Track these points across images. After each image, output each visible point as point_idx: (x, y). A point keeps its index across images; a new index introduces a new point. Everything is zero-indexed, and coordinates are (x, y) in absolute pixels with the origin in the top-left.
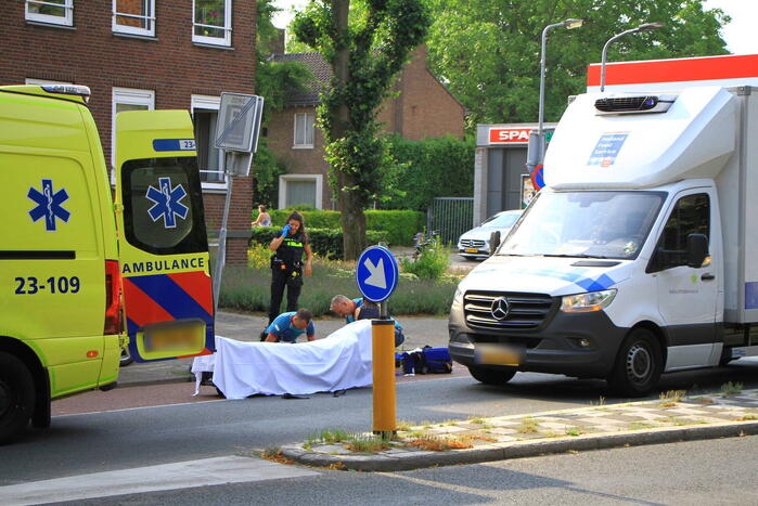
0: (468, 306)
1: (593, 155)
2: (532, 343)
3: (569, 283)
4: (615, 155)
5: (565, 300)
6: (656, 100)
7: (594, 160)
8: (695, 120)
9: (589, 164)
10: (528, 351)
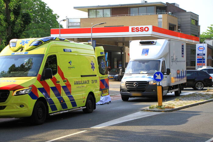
0: (127, 85)
1: (142, 53)
2: (143, 91)
3: (149, 79)
4: (148, 53)
5: (150, 82)
6: (154, 42)
7: (143, 54)
8: (163, 46)
9: (142, 55)
10: (143, 93)
